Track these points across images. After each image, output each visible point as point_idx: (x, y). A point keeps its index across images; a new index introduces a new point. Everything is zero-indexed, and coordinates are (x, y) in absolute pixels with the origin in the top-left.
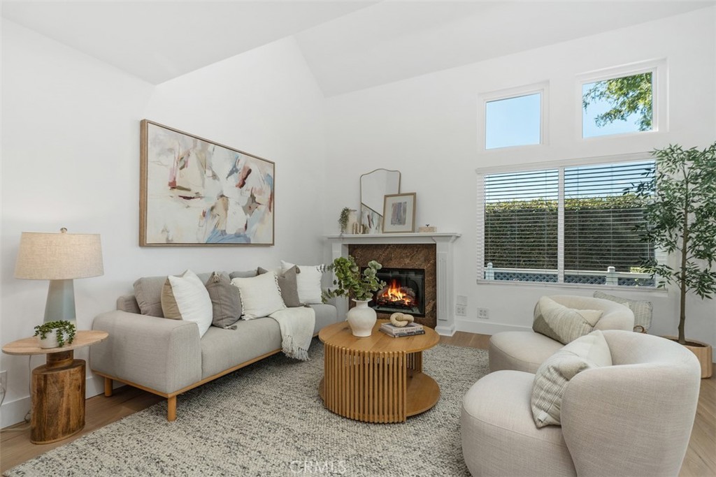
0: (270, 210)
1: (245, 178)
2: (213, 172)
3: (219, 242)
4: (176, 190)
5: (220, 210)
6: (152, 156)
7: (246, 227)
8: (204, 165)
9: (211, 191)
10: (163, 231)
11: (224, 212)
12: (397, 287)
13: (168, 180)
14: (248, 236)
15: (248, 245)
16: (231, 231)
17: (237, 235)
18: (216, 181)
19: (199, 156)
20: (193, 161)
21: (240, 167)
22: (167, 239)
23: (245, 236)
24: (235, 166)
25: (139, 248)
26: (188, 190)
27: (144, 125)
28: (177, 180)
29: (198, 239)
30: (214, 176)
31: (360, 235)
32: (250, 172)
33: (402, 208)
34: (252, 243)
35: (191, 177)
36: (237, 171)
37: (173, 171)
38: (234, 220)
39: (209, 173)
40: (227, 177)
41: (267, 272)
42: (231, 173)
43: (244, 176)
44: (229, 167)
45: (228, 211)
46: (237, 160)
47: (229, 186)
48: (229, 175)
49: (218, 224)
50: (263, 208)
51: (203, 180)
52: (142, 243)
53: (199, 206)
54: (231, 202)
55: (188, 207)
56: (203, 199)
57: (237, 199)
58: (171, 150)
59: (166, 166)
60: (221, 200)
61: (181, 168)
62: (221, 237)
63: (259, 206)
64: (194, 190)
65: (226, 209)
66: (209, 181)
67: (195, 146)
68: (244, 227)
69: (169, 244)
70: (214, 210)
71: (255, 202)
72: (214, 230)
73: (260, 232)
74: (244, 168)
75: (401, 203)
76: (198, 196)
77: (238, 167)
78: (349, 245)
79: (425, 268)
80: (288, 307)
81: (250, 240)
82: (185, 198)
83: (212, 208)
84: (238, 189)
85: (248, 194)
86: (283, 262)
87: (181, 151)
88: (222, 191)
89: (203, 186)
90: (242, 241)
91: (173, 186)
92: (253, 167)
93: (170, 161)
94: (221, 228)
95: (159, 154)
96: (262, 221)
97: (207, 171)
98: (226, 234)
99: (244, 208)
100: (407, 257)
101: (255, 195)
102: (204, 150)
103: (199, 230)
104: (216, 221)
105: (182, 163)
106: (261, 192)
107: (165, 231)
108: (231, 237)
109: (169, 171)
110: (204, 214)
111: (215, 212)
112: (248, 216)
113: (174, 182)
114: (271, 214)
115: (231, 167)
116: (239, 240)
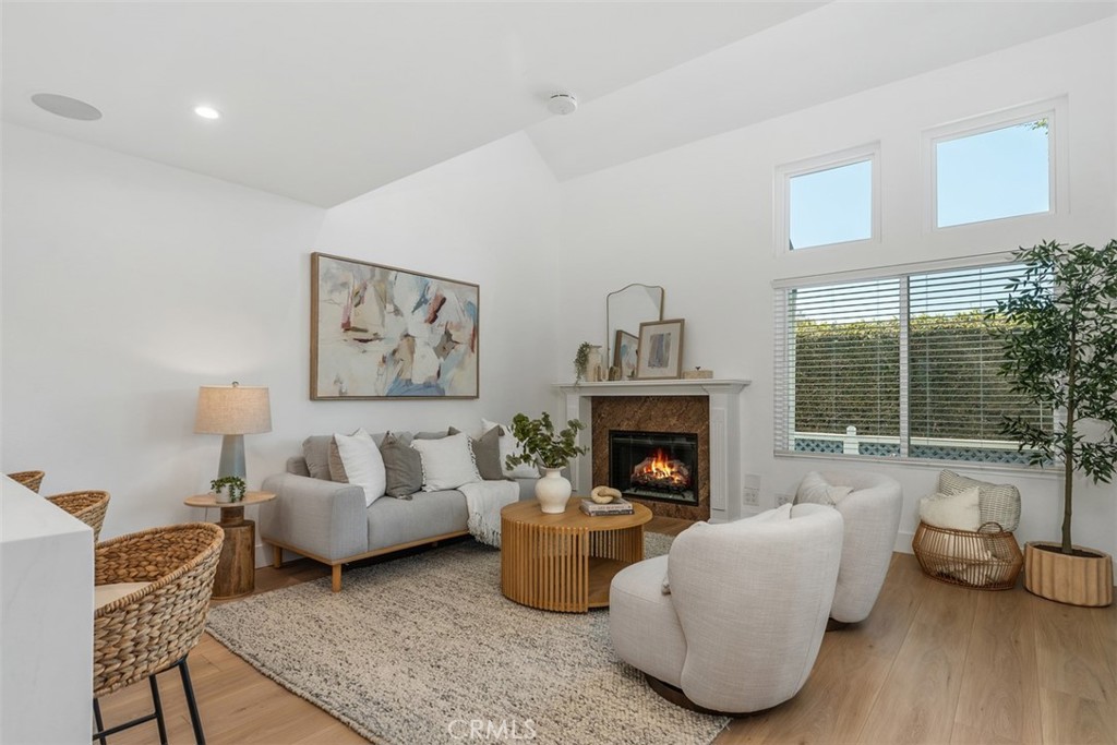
0: (473, 351)
1: (437, 311)
2: (395, 306)
3: (403, 393)
4: (350, 333)
5: (403, 353)
6: (323, 295)
7: (439, 374)
8: (384, 298)
9: (392, 330)
10: (335, 382)
11: (410, 356)
12: (664, 460)
13: (340, 320)
14: (441, 386)
15: (441, 397)
16: (418, 380)
17: (427, 385)
18: (399, 317)
19: (378, 288)
20: (370, 294)
21: (430, 296)
22: (340, 392)
23: (437, 386)
24: (423, 296)
25: (310, 402)
26: (365, 331)
27: (314, 258)
28: (351, 320)
29: (376, 391)
30: (397, 311)
31: (605, 383)
32: (443, 300)
33: (664, 343)
34: (447, 394)
35: (368, 314)
36: (426, 301)
37: (347, 309)
38: (424, 366)
39: (390, 308)
40: (413, 311)
41: (458, 432)
42: (419, 305)
43: (436, 308)
44: (415, 298)
45: (415, 356)
46: (426, 287)
47: (416, 323)
48: (416, 308)
49: (401, 371)
50: (462, 348)
51: (383, 317)
52: (313, 396)
53: (378, 350)
54: (419, 344)
55: (365, 351)
56: (383, 342)
57: (426, 338)
58: (344, 285)
59: (339, 304)
60: (405, 340)
61: (356, 306)
62: (406, 388)
63: (458, 346)
64: (372, 330)
65: (412, 352)
66: (390, 318)
67: (373, 276)
68: (435, 374)
69: (343, 398)
70: (396, 354)
71: (451, 340)
72: (396, 380)
73: (459, 381)
74: (436, 297)
75: (662, 335)
76: (377, 337)
77: (428, 297)
78: (593, 397)
79: (698, 432)
80: (485, 479)
81: (444, 391)
82: (361, 341)
83: (394, 352)
84: (428, 325)
85: (442, 331)
86: (484, 420)
87: (355, 285)
88: (406, 330)
89: (383, 326)
90: (433, 392)
91: (347, 327)
92: (449, 295)
93: (343, 297)
94: (406, 376)
95: (331, 291)
96: (461, 365)
97: (388, 305)
98: (412, 384)
99: (435, 349)
100: (673, 415)
101: (451, 332)
102: (384, 279)
103: (377, 379)
104: (398, 368)
105: (358, 298)
106: (459, 327)
107: (338, 381)
108: (419, 387)
109: (342, 311)
110: (384, 360)
111: (397, 356)
112: (442, 359)
113: (348, 323)
114: (474, 356)
115: (418, 298)
116: (430, 392)
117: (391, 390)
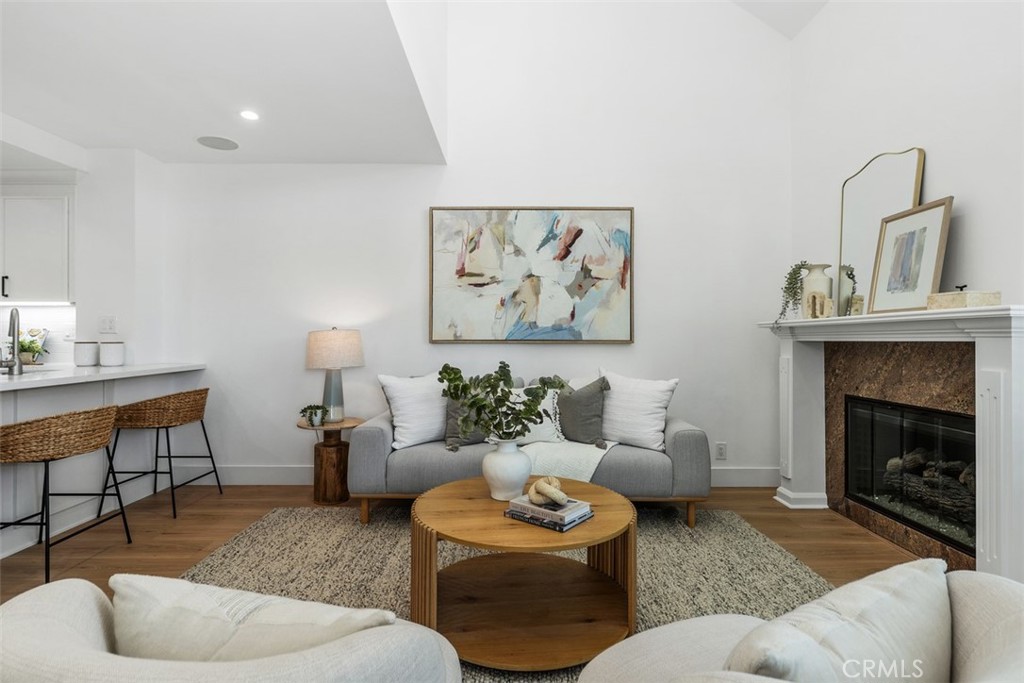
0: (624, 286)
1: (571, 245)
2: (516, 247)
3: (526, 337)
4: (465, 278)
5: (526, 294)
6: (437, 246)
7: (573, 315)
8: (501, 241)
9: (512, 272)
10: (450, 326)
11: (534, 298)
13: (456, 267)
14: (576, 329)
15: (576, 340)
16: (545, 322)
17: (557, 328)
18: (521, 258)
19: (494, 230)
20: (486, 239)
21: (561, 230)
22: (455, 335)
23: (571, 329)
24: (551, 231)
25: (430, 345)
26: (481, 275)
28: (466, 266)
29: (494, 334)
30: (518, 252)
32: (579, 232)
33: (915, 246)
34: (584, 338)
35: (485, 260)
36: (555, 237)
37: (461, 256)
38: (553, 306)
39: (509, 249)
40: (538, 250)
42: (545, 242)
43: (569, 242)
44: (542, 234)
45: (540, 296)
46: (555, 221)
47: (543, 261)
48: (541, 246)
49: (524, 314)
50: (605, 285)
51: (501, 259)
52: (430, 339)
53: (496, 293)
54: (546, 284)
55: (481, 295)
56: (501, 284)
57: (555, 277)
58: (458, 233)
59: (453, 252)
60: (528, 281)
61: (471, 252)
62: (529, 331)
63: (599, 283)
64: (489, 274)
65: (537, 293)
66: (509, 260)
67: (489, 220)
68: (568, 315)
69: (457, 341)
70: (517, 296)
71: (590, 276)
72: (518, 322)
73: (603, 322)
74: (569, 231)
75: (913, 233)
76: (494, 280)
77: (557, 232)
78: (825, 342)
81: (580, 334)
82: (476, 285)
83: (515, 294)
84: (558, 263)
85: (577, 267)
87: (470, 231)
88: (530, 270)
89: (501, 267)
90: (565, 337)
91: (461, 273)
92: (588, 225)
93: (457, 245)
94: (529, 318)
95: (445, 241)
96: (605, 304)
97: (506, 247)
98: (537, 327)
99: (568, 288)
101: (590, 267)
102: (501, 221)
103: (495, 323)
104: (520, 310)
105: (473, 244)
106: (602, 260)
107: (452, 325)
108: (545, 331)
109: (456, 258)
110: (503, 303)
111: (519, 298)
112: (577, 299)
113: (463, 269)
114: (626, 293)
115: (545, 235)
116: (560, 335)
117: (511, 333)
